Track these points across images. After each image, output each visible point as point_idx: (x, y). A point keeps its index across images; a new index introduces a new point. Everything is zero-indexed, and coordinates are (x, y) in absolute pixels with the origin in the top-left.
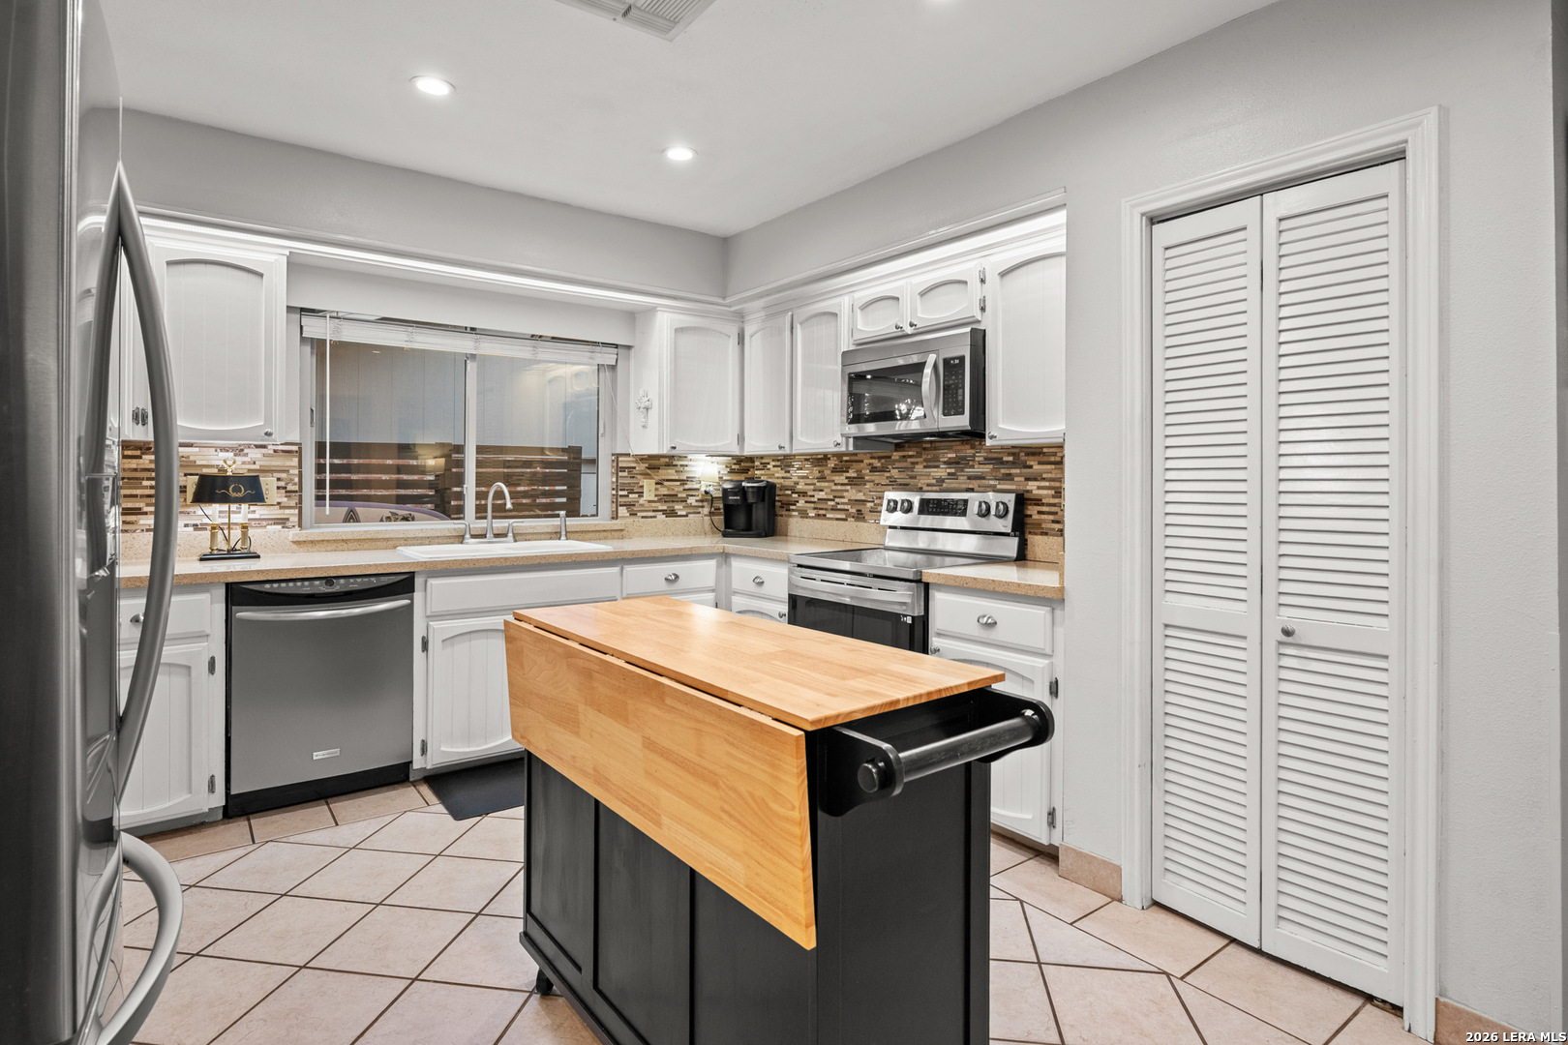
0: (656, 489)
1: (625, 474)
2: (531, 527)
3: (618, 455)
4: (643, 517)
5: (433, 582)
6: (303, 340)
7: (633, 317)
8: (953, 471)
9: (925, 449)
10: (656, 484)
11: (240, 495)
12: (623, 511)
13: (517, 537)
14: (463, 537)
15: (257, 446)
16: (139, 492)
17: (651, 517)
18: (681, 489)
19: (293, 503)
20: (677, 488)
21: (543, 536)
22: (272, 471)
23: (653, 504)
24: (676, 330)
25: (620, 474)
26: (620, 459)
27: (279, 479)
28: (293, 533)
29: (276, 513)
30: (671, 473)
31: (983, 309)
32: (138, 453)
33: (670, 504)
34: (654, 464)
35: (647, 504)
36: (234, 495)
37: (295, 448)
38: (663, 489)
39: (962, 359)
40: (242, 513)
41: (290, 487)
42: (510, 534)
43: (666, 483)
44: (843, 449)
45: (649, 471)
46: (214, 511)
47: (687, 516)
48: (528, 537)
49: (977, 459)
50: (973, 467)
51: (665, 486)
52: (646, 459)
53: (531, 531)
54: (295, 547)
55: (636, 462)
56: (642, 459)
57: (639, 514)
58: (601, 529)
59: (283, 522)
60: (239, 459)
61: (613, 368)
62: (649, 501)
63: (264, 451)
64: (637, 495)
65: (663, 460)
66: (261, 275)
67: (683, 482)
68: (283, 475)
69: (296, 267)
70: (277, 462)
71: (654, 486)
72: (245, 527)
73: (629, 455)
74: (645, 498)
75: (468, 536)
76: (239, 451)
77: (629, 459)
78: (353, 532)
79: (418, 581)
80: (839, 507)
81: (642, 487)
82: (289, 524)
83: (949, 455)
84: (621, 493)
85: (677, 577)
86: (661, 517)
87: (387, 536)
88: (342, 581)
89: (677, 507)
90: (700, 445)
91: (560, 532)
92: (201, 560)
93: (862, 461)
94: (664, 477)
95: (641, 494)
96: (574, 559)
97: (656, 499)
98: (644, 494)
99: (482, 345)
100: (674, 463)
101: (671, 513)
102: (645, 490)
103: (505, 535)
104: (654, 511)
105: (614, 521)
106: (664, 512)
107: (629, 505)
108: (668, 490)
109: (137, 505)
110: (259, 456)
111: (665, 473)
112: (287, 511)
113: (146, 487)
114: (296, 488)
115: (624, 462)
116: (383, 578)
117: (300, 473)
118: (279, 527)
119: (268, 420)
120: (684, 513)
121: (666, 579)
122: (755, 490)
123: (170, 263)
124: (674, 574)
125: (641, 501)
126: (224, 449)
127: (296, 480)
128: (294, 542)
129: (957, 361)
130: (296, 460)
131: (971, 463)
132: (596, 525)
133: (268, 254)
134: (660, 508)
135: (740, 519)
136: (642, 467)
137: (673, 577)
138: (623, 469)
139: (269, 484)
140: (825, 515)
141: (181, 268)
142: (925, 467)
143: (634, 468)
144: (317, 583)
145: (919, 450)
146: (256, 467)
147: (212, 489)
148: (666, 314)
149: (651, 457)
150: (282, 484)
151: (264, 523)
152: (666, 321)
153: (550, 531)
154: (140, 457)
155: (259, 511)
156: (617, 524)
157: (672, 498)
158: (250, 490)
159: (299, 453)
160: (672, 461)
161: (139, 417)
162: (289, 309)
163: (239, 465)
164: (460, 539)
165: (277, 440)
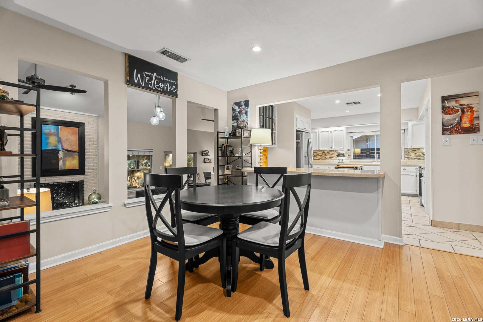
3: (405, 149)
6: (350, 136)
10: (415, 154)
18: (422, 154)
19: (349, 157)
23: (414, 157)
24: (413, 125)
28: (349, 161)
29: (347, 158)
30: (419, 151)
34: (414, 150)
38: (417, 155)
40: (342, 158)
46: (340, 158)
55: (409, 150)
57: (410, 159)
59: (348, 159)
61: (404, 133)
65: (417, 149)
66: (342, 130)
67: (422, 153)
69: (347, 128)
72: (343, 159)
73: (408, 148)
76: (343, 151)
84: (406, 155)
86: (416, 160)
89: (421, 158)
92: (337, 163)
95: (411, 156)
99: (376, 133)
101: (420, 159)
102: (412, 155)
104: (414, 159)
106: (417, 159)
107: (407, 158)
111: (417, 152)
113: (334, 155)
117: (350, 153)
119: (343, 147)
121: (403, 169)
123: (334, 131)
125: (411, 157)
130: (349, 152)
133: (343, 128)
136: (411, 150)
137: (405, 169)
138: (406, 151)
139: (346, 155)
147: (339, 155)
149: (413, 148)
150: (348, 155)
152: (410, 124)
155: (345, 158)
156: (405, 161)
157: (420, 156)
158: (343, 155)
159: (350, 150)
160: (419, 149)
161: (331, 148)
162: (348, 133)
163: (343, 152)
164: (372, 162)
165: (347, 149)
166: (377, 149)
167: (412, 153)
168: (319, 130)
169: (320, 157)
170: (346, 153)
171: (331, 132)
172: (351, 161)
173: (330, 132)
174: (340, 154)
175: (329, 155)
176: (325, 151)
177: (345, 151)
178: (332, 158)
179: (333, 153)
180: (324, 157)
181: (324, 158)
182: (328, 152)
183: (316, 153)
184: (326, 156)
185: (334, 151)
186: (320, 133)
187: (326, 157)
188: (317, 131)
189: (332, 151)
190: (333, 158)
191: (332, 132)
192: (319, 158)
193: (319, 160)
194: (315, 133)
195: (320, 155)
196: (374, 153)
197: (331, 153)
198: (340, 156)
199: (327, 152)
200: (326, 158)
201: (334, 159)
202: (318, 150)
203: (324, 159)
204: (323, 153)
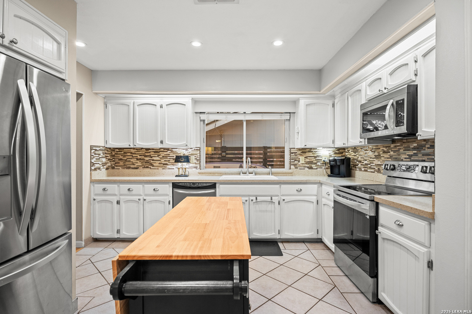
0: (305, 160)
1: (293, 155)
2: (261, 171)
3: (291, 149)
4: (300, 169)
5: (221, 186)
6: (201, 120)
7: (295, 103)
8: (416, 152)
9: (404, 142)
10: (305, 158)
11: (182, 161)
12: (292, 167)
13: (256, 174)
14: (240, 173)
15: (190, 148)
16: (167, 160)
17: (303, 169)
18: (315, 159)
19: (198, 163)
20: (313, 159)
21: (265, 174)
22: (194, 155)
23: (304, 165)
24: (307, 105)
25: (291, 155)
26: (291, 150)
27: (195, 157)
28: (199, 171)
29: (194, 165)
30: (311, 154)
31: (416, 75)
32: (167, 151)
33: (310, 165)
34: (304, 151)
35: (301, 165)
36: (181, 161)
37: (199, 149)
38: (308, 160)
39: (403, 100)
40: (185, 165)
41: (198, 159)
42: (254, 173)
43: (308, 158)
44: (363, 143)
45: (301, 154)
46: (180, 164)
47: (317, 169)
48: (260, 174)
49: (426, 146)
50: (425, 150)
51: (308, 159)
52: (301, 150)
53: (261, 172)
54: (199, 174)
55: (297, 150)
56: (299, 149)
57: (298, 168)
58: (284, 172)
59: (196, 167)
60: (187, 152)
61: (289, 120)
62: (302, 164)
63: (192, 149)
64: (298, 162)
65: (307, 150)
66: (185, 105)
67: (315, 157)
68: (196, 156)
69: (195, 102)
70: (195, 152)
71: (304, 159)
72: (185, 169)
73: (295, 148)
74: (300, 163)
75: (241, 173)
76: (187, 150)
77: (294, 150)
78: (212, 171)
79: (217, 185)
80: (372, 167)
81: (299, 159)
82: (198, 168)
83: (414, 145)
84: (292, 161)
85: (301, 190)
86: (307, 169)
87: (220, 172)
88: (197, 184)
89: (313, 166)
90: (321, 144)
91: (270, 173)
92: (176, 176)
93: (380, 149)
94: (308, 156)
95: (299, 161)
96: (263, 182)
97: (305, 163)
98: (300, 161)
99: (246, 117)
100: (312, 151)
101: (311, 168)
102: (301, 160)
103: (252, 173)
104: (304, 167)
105: (290, 170)
106: (308, 167)
107: (295, 165)
108: (309, 160)
109: (167, 163)
110: (191, 151)
111: (308, 154)
112: (197, 165)
113: (168, 159)
114: (199, 159)
115: (293, 151)
116: (207, 184)
117: (200, 155)
118: (195, 169)
119: (187, 142)
120: (316, 168)
121: (297, 190)
122: (340, 160)
123: (167, 105)
124: (300, 189)
125: (299, 163)
126: (184, 149)
127: (199, 157)
128: (199, 173)
129: (401, 101)
130: (199, 152)
131: (424, 148)
132: (282, 171)
133: (187, 99)
134: (306, 166)
135: (336, 171)
136: (299, 152)
137: (300, 190)
138: (292, 153)
139: (192, 159)
140: (367, 170)
141: (169, 106)
142: (404, 150)
143: (297, 153)
144: (191, 184)
145: (401, 143)
146: (190, 154)
147: (178, 159)
148: (303, 100)
149: (303, 149)
150: (196, 158)
151: (192, 168)
152: (302, 103)
153: (267, 172)
154: (167, 152)
155: (191, 165)
156: (290, 171)
157: (311, 163)
158: (187, 159)
159: (200, 150)
160: (310, 150)
161: (162, 142)
162: (196, 113)
163: (186, 153)
164: (239, 174)
165: (194, 146)
166: (247, 148)
167: (300, 157)
168: (135, 101)
169: (139, 163)
170: (192, 155)
171: (161, 107)
172: (202, 171)
173: (158, 106)
174: (181, 157)
175: (157, 158)
176: (149, 149)
177: (190, 150)
178: (164, 164)
179: (166, 153)
180: (147, 162)
181: (148, 165)
182: (157, 151)
183: (131, 153)
184: (153, 160)
185: (168, 149)
186: (137, 109)
187: (152, 162)
188: (130, 103)
189: (164, 149)
190: (167, 164)
191: (164, 106)
192: (137, 164)
193: (137, 168)
194: (126, 108)
195: (139, 157)
196: (242, 154)
197: (163, 154)
198: (181, 162)
199: (155, 152)
200: (153, 166)
201: (168, 167)
202: (132, 146)
203: (147, 167)
204: (147, 154)
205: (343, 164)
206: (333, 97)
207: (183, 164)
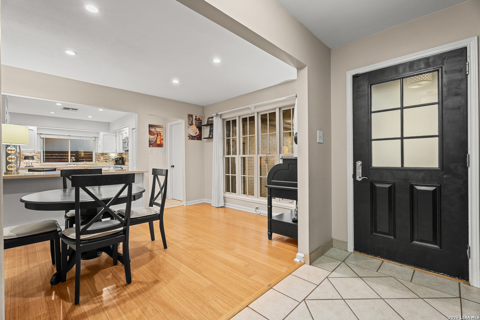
6: (40, 138)
7: (97, 134)
10: (103, 157)
12: (97, 161)
13: (77, 165)
14: (67, 165)
15: (33, 152)
17: (102, 162)
19: (39, 160)
20: (107, 158)
24: (104, 135)
27: (37, 157)
29: (37, 161)
30: (106, 156)
33: (106, 161)
34: (103, 154)
38: (105, 158)
40: (31, 161)
41: (39, 158)
46: (27, 161)
47: (110, 162)
48: (79, 164)
56: (100, 154)
57: (100, 162)
58: (92, 164)
59: (38, 162)
60: (31, 154)
61: (95, 140)
66: (33, 130)
67: (108, 157)
69: (39, 129)
70: (37, 154)
72: (31, 163)
78: (49, 164)
84: (96, 159)
86: (104, 162)
88: (45, 169)
89: (107, 161)
90: (111, 151)
92: (25, 167)
95: (100, 159)
97: (103, 159)
99: (70, 138)
101: (107, 162)
106: (105, 161)
107: (98, 160)
110: (34, 154)
111: (105, 156)
115: (97, 154)
117: (40, 156)
119: (34, 149)
126: (28, 153)
128: (39, 165)
130: (40, 154)
133: (34, 128)
135: (118, 162)
136: (101, 155)
138: (97, 155)
144: (41, 169)
147: (26, 158)
149: (102, 153)
151: (35, 163)
152: (102, 134)
153: (83, 164)
155: (34, 161)
156: (96, 163)
158: (32, 158)
159: (40, 153)
160: (106, 154)
162: (38, 134)
165: (36, 151)
166: (71, 152)
167: (101, 157)
170: (35, 156)
172: (41, 164)
174: (28, 156)
196: (68, 156)
198: (28, 159)
205: (120, 159)
206: (116, 132)
207: (30, 160)
